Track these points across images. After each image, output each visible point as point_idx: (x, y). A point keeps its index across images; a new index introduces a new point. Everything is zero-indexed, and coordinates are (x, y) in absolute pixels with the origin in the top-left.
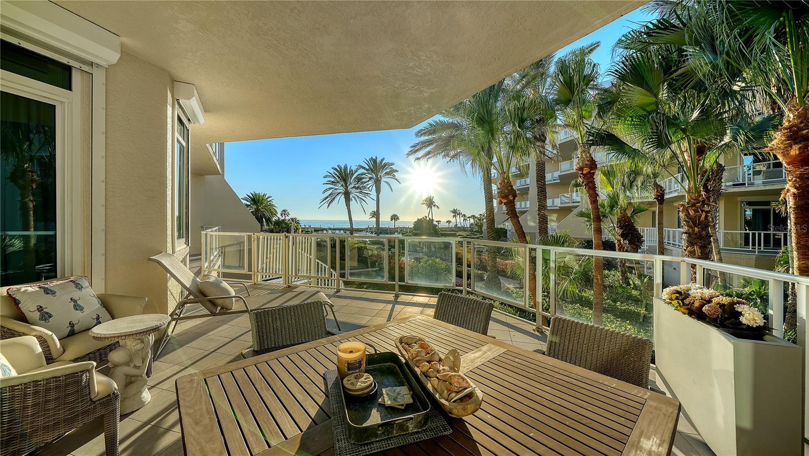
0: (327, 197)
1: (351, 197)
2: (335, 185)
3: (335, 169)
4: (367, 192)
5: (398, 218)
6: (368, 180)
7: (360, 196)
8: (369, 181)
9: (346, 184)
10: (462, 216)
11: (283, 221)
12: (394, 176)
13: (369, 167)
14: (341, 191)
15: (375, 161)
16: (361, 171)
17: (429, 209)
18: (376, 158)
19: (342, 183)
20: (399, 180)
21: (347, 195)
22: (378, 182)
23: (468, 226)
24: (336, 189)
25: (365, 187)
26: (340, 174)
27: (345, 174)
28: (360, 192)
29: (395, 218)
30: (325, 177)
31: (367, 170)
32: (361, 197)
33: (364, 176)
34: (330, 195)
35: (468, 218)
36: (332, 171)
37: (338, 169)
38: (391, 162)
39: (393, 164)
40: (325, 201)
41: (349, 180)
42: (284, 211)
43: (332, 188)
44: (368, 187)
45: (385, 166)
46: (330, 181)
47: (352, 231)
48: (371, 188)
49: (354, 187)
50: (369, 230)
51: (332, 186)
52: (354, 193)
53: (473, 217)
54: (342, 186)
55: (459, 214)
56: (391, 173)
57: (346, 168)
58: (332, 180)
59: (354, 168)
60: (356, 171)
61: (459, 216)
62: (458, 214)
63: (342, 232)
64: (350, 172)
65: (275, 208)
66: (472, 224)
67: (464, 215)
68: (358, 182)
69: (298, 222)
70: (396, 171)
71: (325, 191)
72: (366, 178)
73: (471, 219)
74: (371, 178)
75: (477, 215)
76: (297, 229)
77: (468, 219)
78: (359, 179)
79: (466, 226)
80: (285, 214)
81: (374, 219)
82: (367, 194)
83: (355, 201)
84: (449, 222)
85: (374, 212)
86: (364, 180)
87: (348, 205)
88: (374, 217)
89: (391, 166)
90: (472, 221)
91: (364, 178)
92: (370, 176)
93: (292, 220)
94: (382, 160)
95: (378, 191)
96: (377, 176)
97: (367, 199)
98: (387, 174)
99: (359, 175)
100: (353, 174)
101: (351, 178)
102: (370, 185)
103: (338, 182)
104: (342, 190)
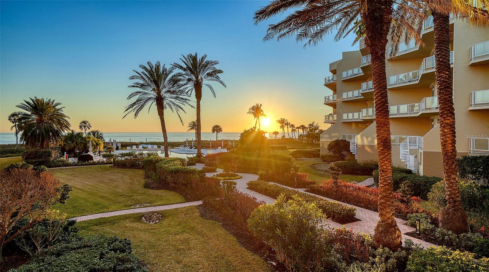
0: (134, 104)
1: (165, 103)
2: (144, 89)
3: (145, 68)
4: (185, 97)
5: (220, 130)
6: (185, 82)
7: (177, 102)
8: (186, 84)
9: (158, 86)
10: (290, 127)
11: (79, 135)
12: (218, 78)
13: (186, 64)
14: (152, 96)
15: (194, 58)
16: (177, 71)
17: (256, 119)
18: (196, 55)
19: (154, 86)
20: (225, 83)
21: (160, 101)
22: (198, 86)
23: (297, 138)
24: (145, 93)
25: (182, 92)
26: (151, 75)
27: (157, 74)
28: (176, 98)
29: (217, 129)
30: (132, 78)
31: (185, 70)
32: (177, 104)
33: (181, 77)
34: (137, 101)
35: (297, 128)
36: (141, 70)
37: (148, 68)
38: (213, 60)
39: (216, 63)
40: (131, 109)
41: (162, 82)
42: (84, 122)
43: (140, 92)
44: (187, 91)
45: (206, 66)
46: (138, 84)
47: (167, 145)
48: (189, 93)
49: (168, 91)
50: (187, 144)
51: (141, 90)
52: (168, 99)
53: (303, 127)
54: (154, 90)
55: (287, 124)
56: (214, 74)
57: (158, 67)
58: (141, 82)
59: (168, 67)
60: (171, 72)
61: (286, 126)
62: (285, 124)
63: (155, 147)
64: (163, 72)
65: (66, 119)
66: (301, 135)
67: (292, 126)
68: (173, 85)
69: (100, 137)
70: (220, 72)
71: (130, 97)
72: (184, 80)
73: (300, 130)
74: (189, 80)
75: (307, 126)
76: (97, 144)
77: (297, 130)
78: (175, 81)
79: (294, 138)
80: (85, 127)
81: (194, 131)
82: (186, 99)
83: (170, 109)
84: (276, 133)
85: (194, 123)
86: (181, 83)
87: (161, 114)
88: (194, 128)
89: (214, 66)
90: (301, 131)
91: (180, 80)
92: (188, 77)
93: (94, 133)
94: (203, 58)
95: (199, 96)
96: (197, 77)
97: (186, 107)
98: (209, 74)
99: (174, 76)
100: (167, 75)
101: (165, 79)
102: (188, 89)
103: (148, 85)
104: (153, 94)
